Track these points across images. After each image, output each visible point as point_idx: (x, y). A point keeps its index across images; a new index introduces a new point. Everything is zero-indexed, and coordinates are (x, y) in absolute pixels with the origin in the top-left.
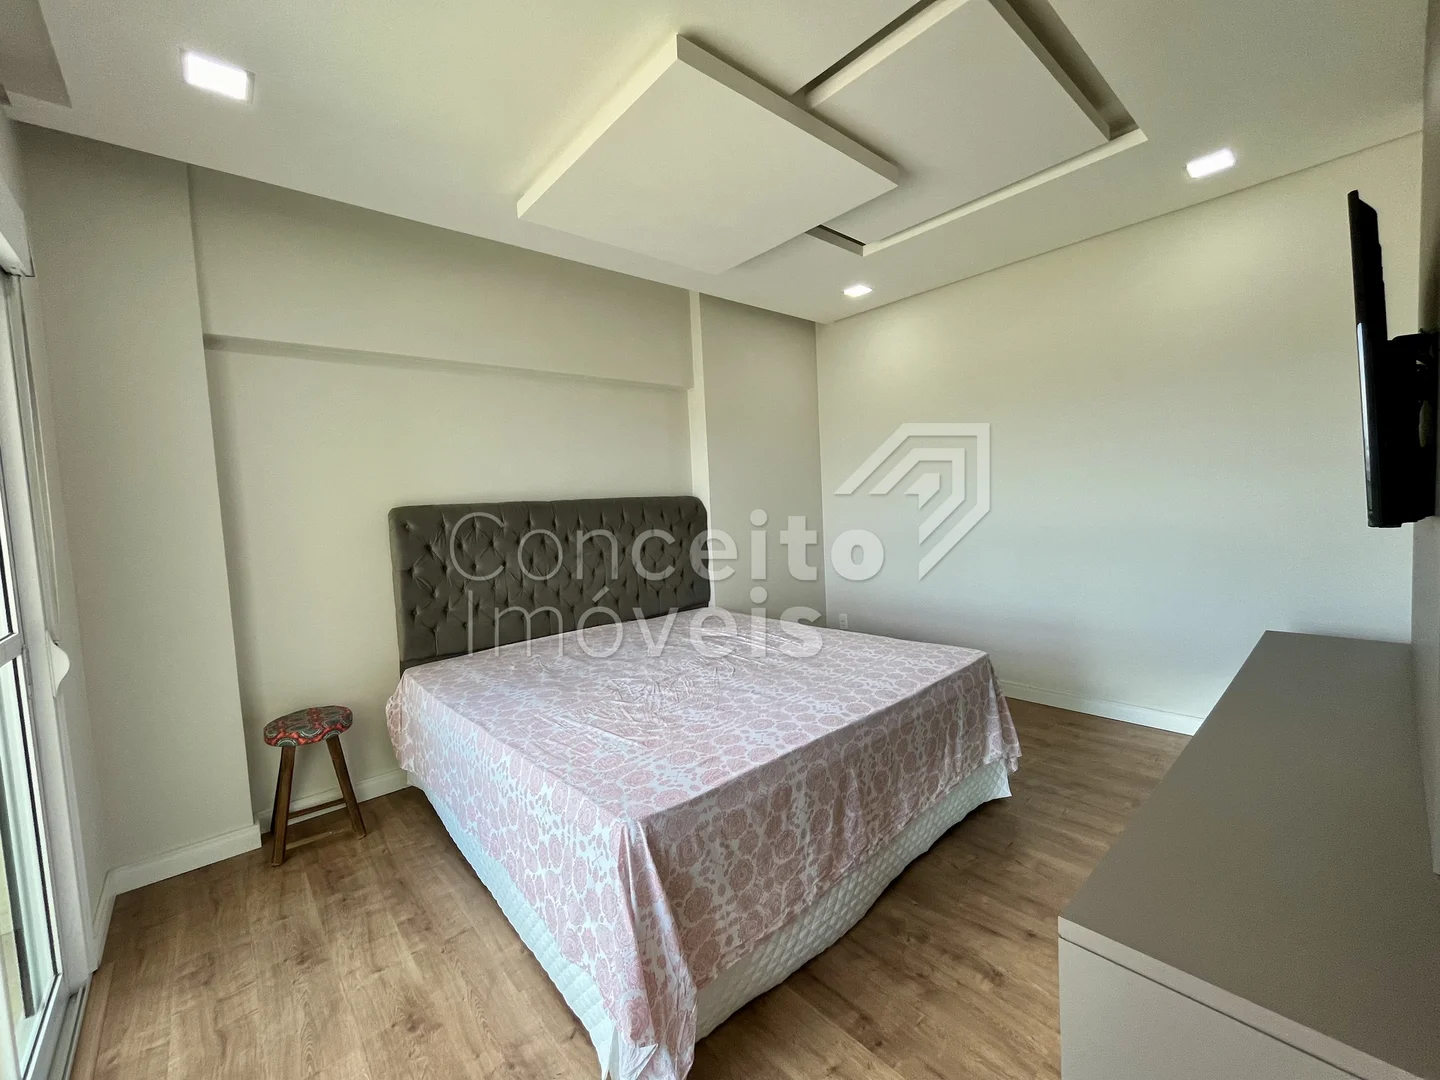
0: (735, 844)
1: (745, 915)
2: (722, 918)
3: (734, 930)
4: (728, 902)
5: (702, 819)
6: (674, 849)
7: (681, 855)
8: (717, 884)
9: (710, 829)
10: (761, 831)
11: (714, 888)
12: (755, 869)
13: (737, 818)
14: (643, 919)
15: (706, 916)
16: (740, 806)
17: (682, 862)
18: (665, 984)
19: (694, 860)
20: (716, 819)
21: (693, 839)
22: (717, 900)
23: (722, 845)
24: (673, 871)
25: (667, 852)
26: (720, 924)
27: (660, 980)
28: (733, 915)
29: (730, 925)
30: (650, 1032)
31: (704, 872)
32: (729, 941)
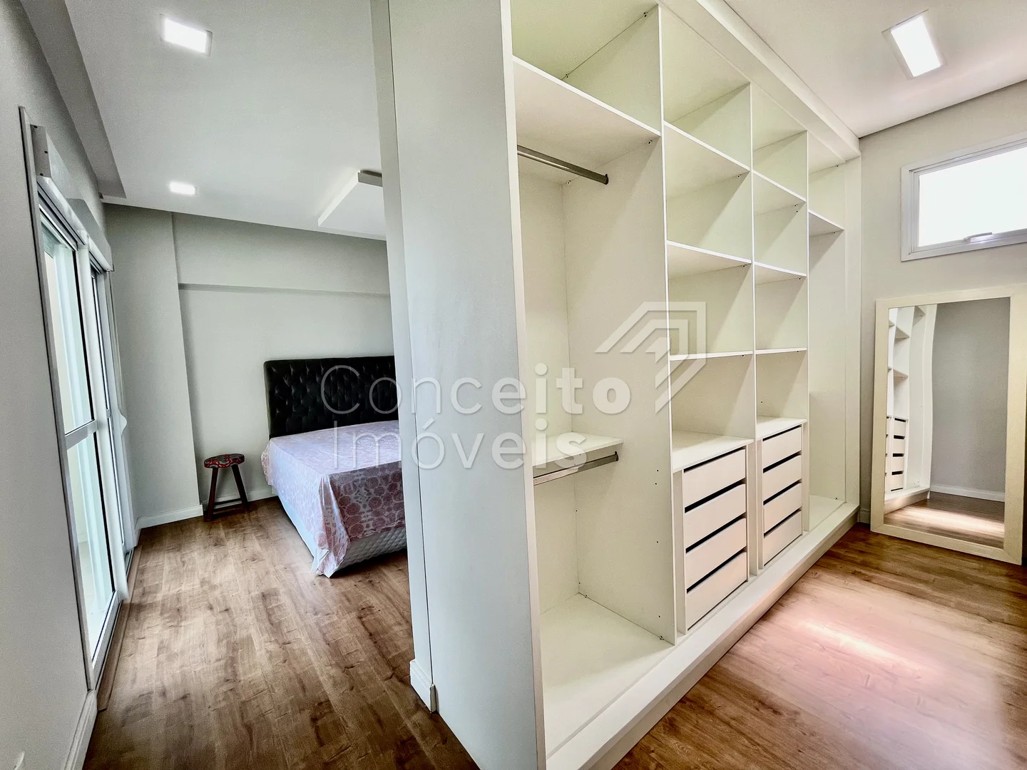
0: (372, 491)
1: (376, 518)
2: (365, 517)
3: (371, 523)
4: (368, 511)
5: (356, 478)
6: (342, 487)
7: (345, 489)
8: (363, 504)
9: (360, 482)
10: (386, 487)
11: (361, 505)
12: (383, 502)
13: (374, 481)
14: (327, 509)
15: (357, 515)
16: (375, 476)
17: (346, 493)
18: (335, 533)
19: (351, 493)
20: (363, 479)
21: (351, 485)
22: (362, 509)
23: (365, 489)
24: (342, 495)
25: (339, 487)
26: (363, 519)
27: (333, 531)
28: (370, 517)
29: (369, 520)
30: (326, 545)
31: (356, 498)
32: (368, 526)
